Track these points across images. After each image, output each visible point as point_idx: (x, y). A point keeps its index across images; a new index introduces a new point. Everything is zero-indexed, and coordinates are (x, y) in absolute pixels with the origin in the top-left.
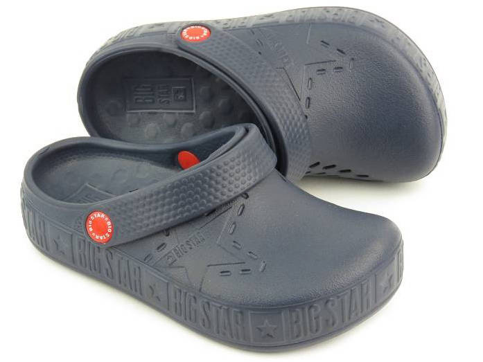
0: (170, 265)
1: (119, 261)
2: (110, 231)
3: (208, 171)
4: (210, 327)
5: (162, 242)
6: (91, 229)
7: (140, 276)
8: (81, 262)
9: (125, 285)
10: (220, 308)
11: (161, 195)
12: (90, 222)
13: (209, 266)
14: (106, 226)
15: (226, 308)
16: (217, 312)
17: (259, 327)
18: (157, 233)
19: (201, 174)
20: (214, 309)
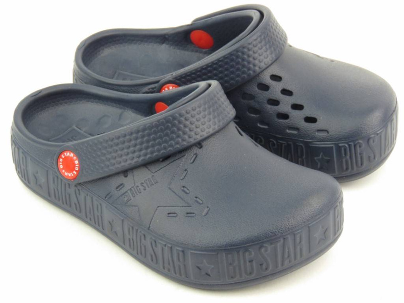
0: (125, 203)
1: (85, 197)
2: (77, 169)
3: (177, 115)
4: (157, 263)
5: (121, 183)
6: (61, 167)
7: (101, 213)
8: (55, 196)
9: (90, 219)
10: (165, 245)
11: (134, 135)
12: (61, 160)
13: (158, 207)
14: (74, 165)
15: (170, 246)
16: (163, 249)
17: (198, 265)
18: (117, 174)
19: (171, 118)
20: (159, 246)
